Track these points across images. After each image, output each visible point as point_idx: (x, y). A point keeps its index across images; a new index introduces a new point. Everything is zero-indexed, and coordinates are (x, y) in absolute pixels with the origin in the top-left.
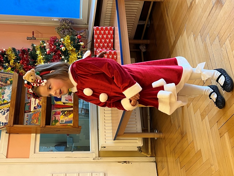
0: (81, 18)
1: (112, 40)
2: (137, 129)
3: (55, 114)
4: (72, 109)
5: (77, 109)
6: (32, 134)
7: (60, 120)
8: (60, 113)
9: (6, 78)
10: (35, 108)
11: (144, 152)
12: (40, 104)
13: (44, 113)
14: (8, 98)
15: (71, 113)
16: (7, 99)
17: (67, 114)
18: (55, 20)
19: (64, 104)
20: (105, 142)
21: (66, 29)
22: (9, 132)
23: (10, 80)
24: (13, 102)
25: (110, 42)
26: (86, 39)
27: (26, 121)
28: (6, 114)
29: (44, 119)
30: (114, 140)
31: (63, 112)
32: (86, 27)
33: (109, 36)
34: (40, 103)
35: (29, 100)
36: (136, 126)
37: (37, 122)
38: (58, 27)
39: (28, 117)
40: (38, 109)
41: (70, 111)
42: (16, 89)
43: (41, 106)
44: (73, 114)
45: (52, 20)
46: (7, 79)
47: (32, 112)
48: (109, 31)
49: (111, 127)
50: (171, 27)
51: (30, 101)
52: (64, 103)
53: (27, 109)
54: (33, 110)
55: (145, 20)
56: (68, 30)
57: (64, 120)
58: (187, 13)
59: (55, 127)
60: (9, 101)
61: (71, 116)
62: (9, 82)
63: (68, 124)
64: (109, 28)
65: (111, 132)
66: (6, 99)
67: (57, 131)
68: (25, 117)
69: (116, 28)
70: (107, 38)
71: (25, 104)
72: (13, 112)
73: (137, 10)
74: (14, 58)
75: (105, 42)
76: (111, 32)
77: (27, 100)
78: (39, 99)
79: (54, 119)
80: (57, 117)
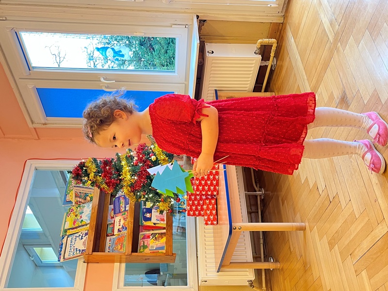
3: (143, 238)
4: (165, 231)
5: (171, 231)
6: (115, 264)
7: (150, 245)
8: (149, 236)
9: (85, 193)
10: (119, 231)
11: (257, 288)
13: (130, 238)
14: (87, 218)
15: (163, 236)
16: (86, 220)
17: (159, 237)
19: (154, 225)
20: (207, 275)
22: (88, 262)
23: (90, 195)
24: (92, 224)
28: (84, 238)
29: (130, 245)
30: (218, 272)
31: (154, 235)
34: (126, 224)
37: (121, 248)
40: (122, 232)
41: (162, 233)
42: (97, 207)
43: (126, 228)
44: (166, 238)
46: (86, 195)
47: (116, 236)
51: (113, 222)
53: (109, 231)
54: (117, 233)
57: (154, 246)
59: (144, 254)
60: (89, 222)
62: (88, 198)
65: (214, 261)
66: (84, 220)
67: (146, 259)
71: (108, 225)
72: (92, 235)
74: (94, 171)
77: (110, 221)
78: (124, 219)
79: (142, 244)
80: (146, 241)
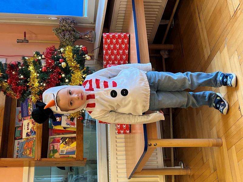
0: (86, 16)
1: (127, 52)
3: (53, 142)
6: (24, 167)
7: (60, 150)
10: (28, 135)
12: (34, 129)
13: (39, 142)
15: (73, 140)
18: (53, 19)
21: (67, 31)
25: (124, 53)
27: (16, 151)
29: (40, 150)
30: (130, 178)
31: (64, 139)
32: (92, 26)
33: (123, 46)
34: (35, 128)
35: (20, 123)
36: (157, 159)
37: (30, 153)
38: (57, 28)
39: (18, 146)
40: (31, 136)
41: (72, 138)
42: (4, 110)
43: (35, 132)
45: (49, 18)
47: (24, 140)
48: (123, 39)
51: (21, 125)
52: (64, 128)
53: (17, 134)
54: (25, 137)
56: (69, 32)
57: (64, 151)
58: (229, 24)
59: (54, 160)
61: (74, 145)
63: (70, 156)
64: (122, 35)
67: (56, 164)
68: (15, 145)
69: (132, 35)
70: (120, 48)
71: (16, 128)
75: (118, 53)
76: (126, 41)
77: (17, 124)
78: (33, 123)
79: (52, 149)
80: (56, 146)
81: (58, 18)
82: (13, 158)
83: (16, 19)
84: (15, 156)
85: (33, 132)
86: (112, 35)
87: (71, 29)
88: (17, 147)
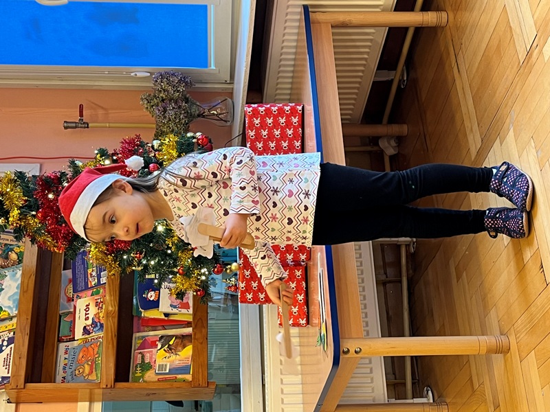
0: (213, 67)
1: (298, 144)
2: (373, 392)
3: (143, 346)
4: (189, 330)
5: (203, 331)
6: (79, 403)
7: (157, 363)
8: (155, 341)
9: (6, 245)
12: (99, 319)
13: (111, 346)
14: (11, 304)
15: (186, 342)
16: (9, 307)
17: (176, 345)
18: (139, 75)
19: (166, 318)
21: (170, 100)
22: (17, 401)
23: (17, 250)
24: (24, 317)
25: (291, 147)
26: (229, 124)
27: (62, 367)
28: (7, 351)
29: (112, 365)
31: (165, 339)
32: (226, 89)
33: (290, 132)
34: (101, 315)
35: (70, 305)
36: (372, 382)
37: (91, 372)
38: (150, 95)
39: (67, 356)
40: (93, 334)
41: (183, 337)
42: (33, 278)
43: (102, 325)
44: (194, 347)
45: (132, 74)
46: (8, 248)
47: (79, 342)
48: (288, 117)
49: (301, 386)
50: (470, 107)
51: (72, 310)
52: (166, 315)
53: (64, 330)
54: (81, 337)
55: (393, 67)
56: (176, 103)
57: (166, 365)
58: (517, 79)
59: (144, 384)
60: (15, 312)
61: (188, 351)
62: (13, 256)
63: (179, 376)
66: (5, 307)
67: (148, 395)
68: (59, 354)
69: (307, 108)
70: (284, 136)
71: (60, 316)
72: (23, 345)
73: (369, 47)
74: (20, 204)
76: (295, 120)
77: (64, 307)
78: (97, 304)
79: (139, 361)
80: (148, 355)
81: (152, 74)
82: (54, 382)
83: (61, 79)
84: (59, 378)
85: (98, 324)
86: (264, 108)
87: (180, 96)
88: (63, 359)
